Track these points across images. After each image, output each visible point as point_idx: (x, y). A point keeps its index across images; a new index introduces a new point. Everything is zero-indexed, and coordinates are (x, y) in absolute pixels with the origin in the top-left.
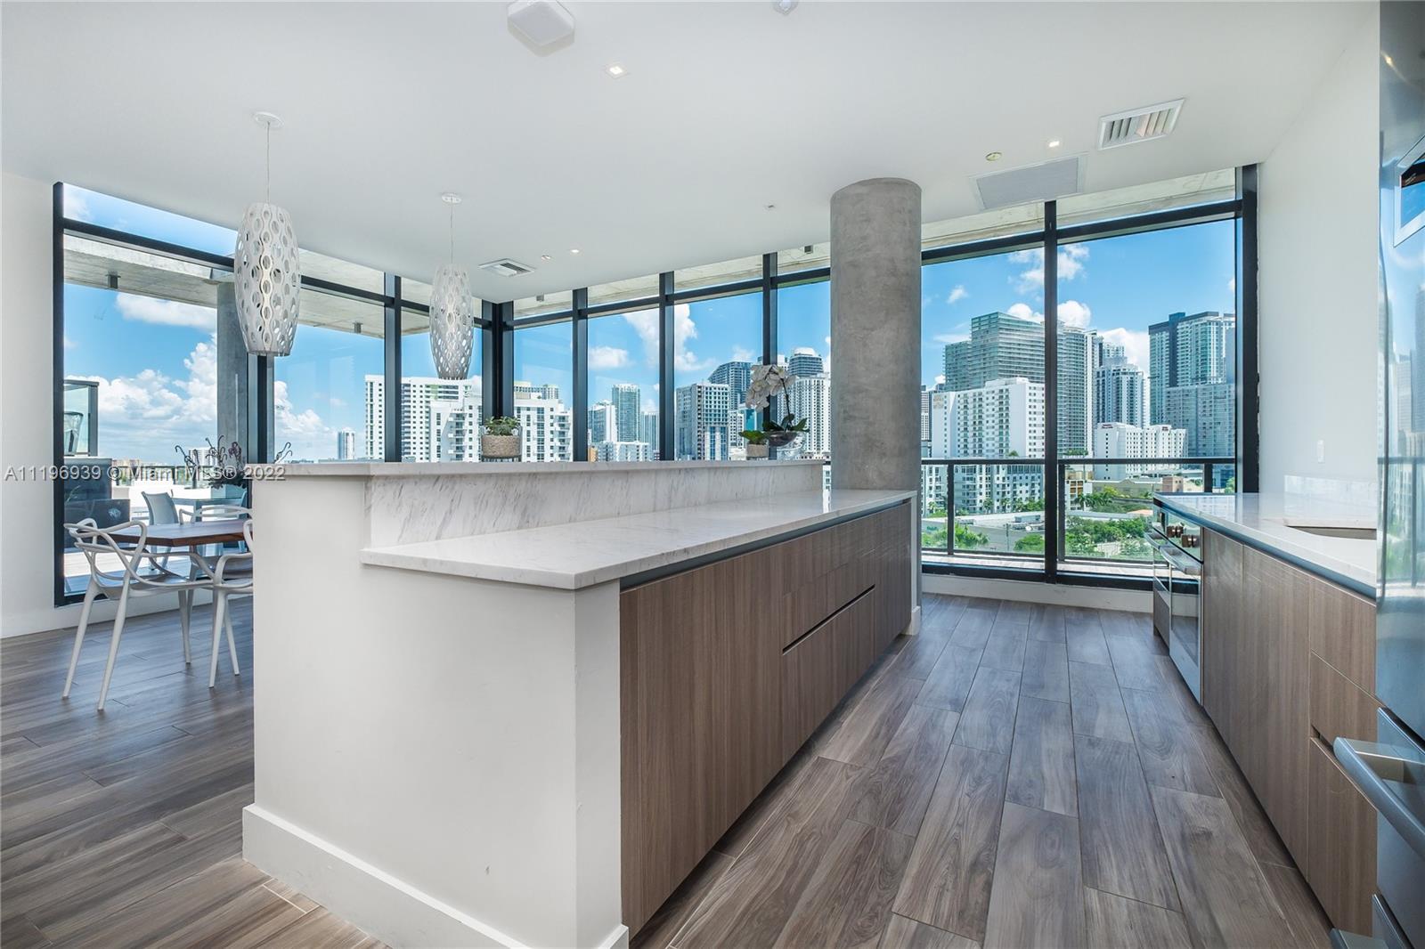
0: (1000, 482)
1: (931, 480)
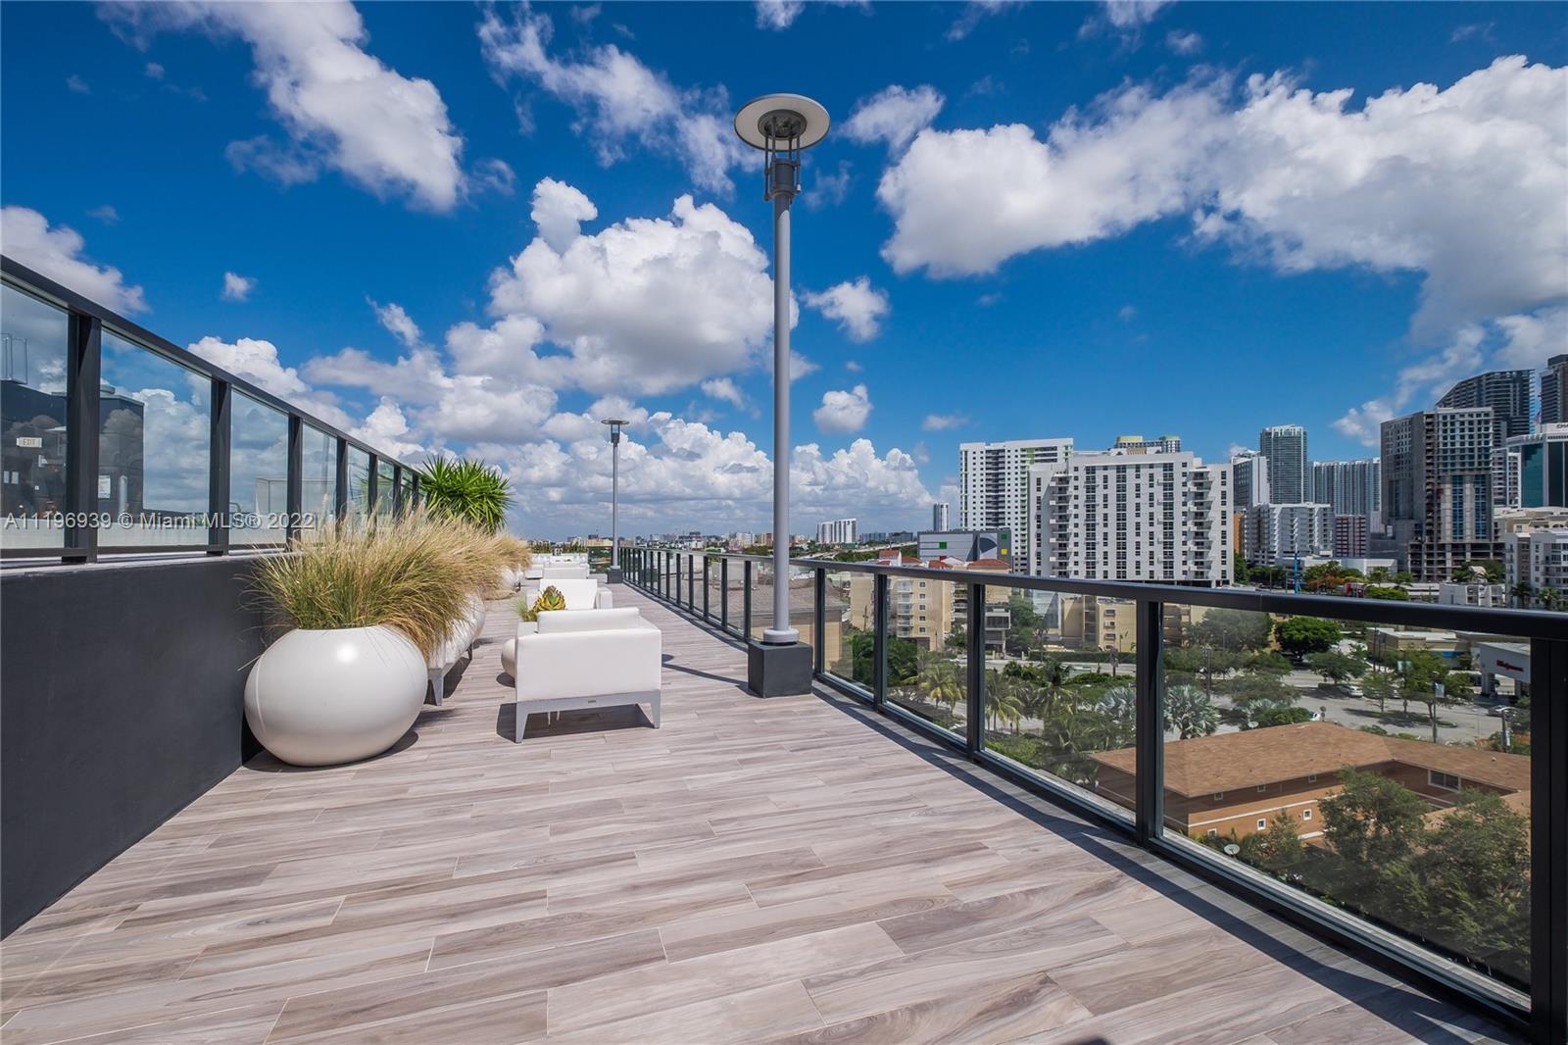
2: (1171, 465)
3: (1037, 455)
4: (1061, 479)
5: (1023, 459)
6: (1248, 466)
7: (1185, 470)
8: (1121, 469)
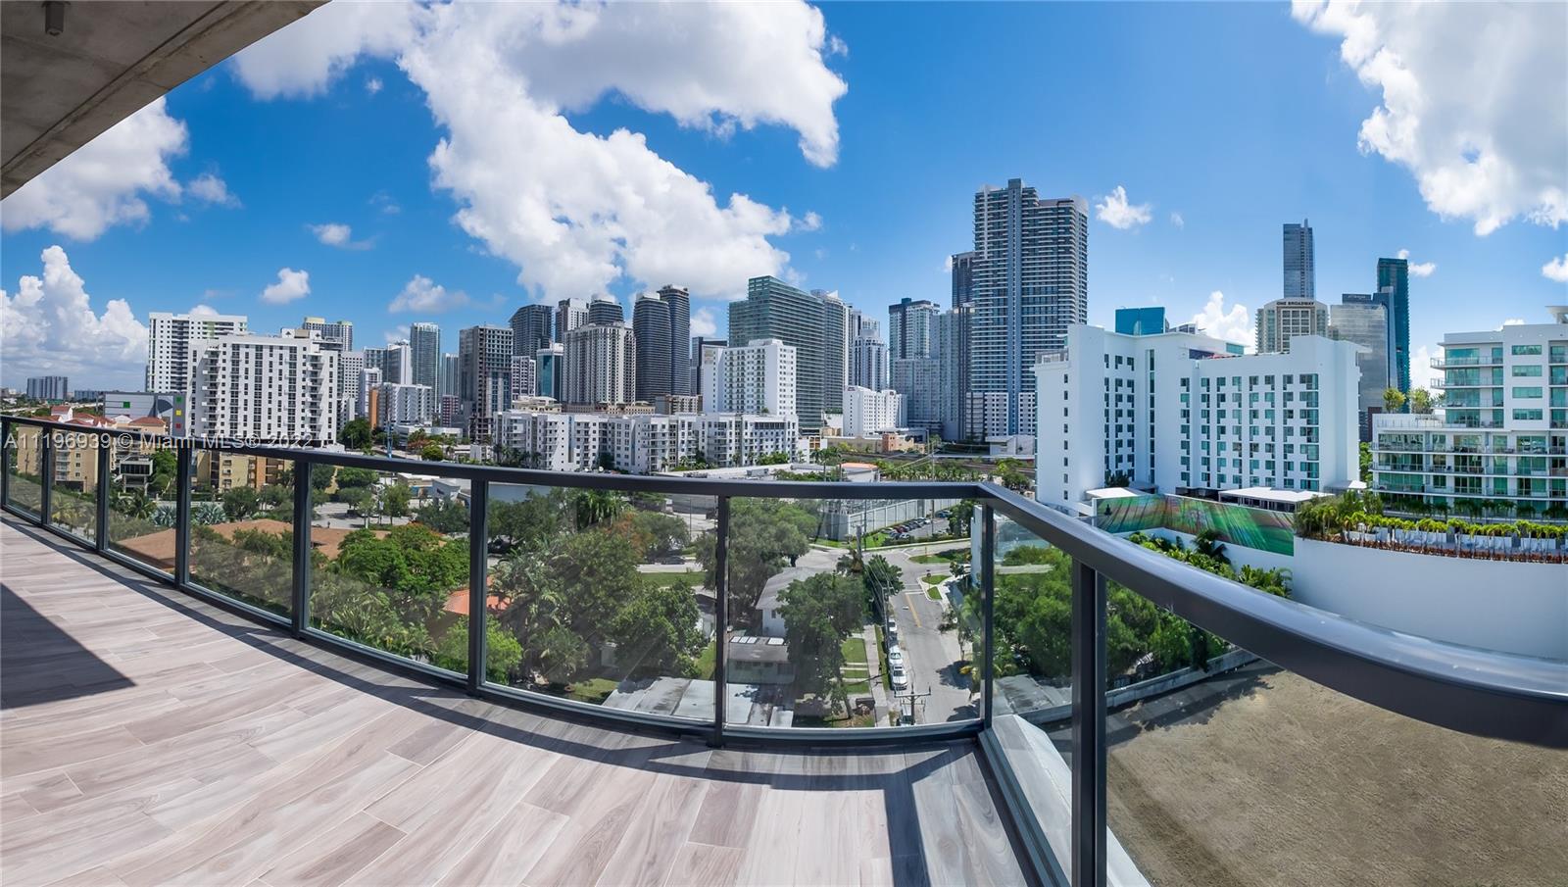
0: (748, 437)
1: (683, 434)
2: (295, 348)
3: (217, 329)
4: (213, 353)
5: (205, 331)
6: (398, 352)
7: (304, 353)
8: (259, 348)
